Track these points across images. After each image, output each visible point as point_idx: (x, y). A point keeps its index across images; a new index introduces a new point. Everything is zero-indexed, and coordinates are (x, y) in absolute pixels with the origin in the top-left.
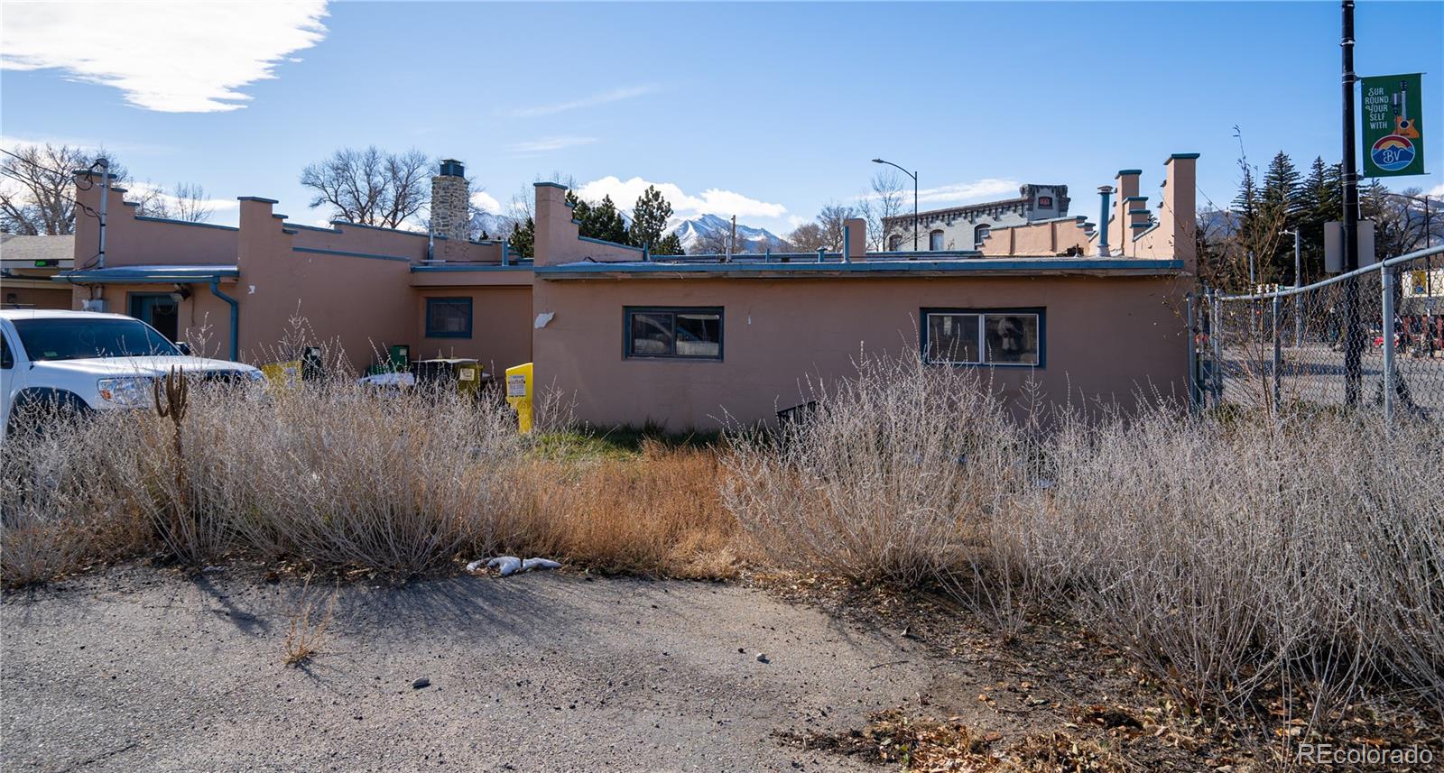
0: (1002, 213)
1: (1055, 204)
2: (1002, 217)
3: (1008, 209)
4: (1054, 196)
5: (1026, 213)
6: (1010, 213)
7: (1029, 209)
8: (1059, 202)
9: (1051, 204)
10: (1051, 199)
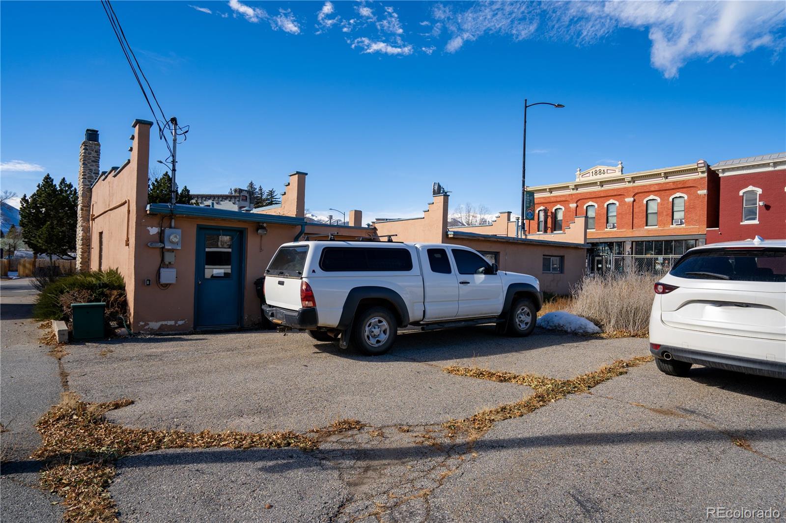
0: (222, 201)
1: (248, 200)
2: (221, 203)
3: (226, 199)
4: (248, 195)
5: (237, 202)
6: (227, 201)
7: (239, 201)
8: (250, 199)
9: (246, 200)
10: (246, 197)
